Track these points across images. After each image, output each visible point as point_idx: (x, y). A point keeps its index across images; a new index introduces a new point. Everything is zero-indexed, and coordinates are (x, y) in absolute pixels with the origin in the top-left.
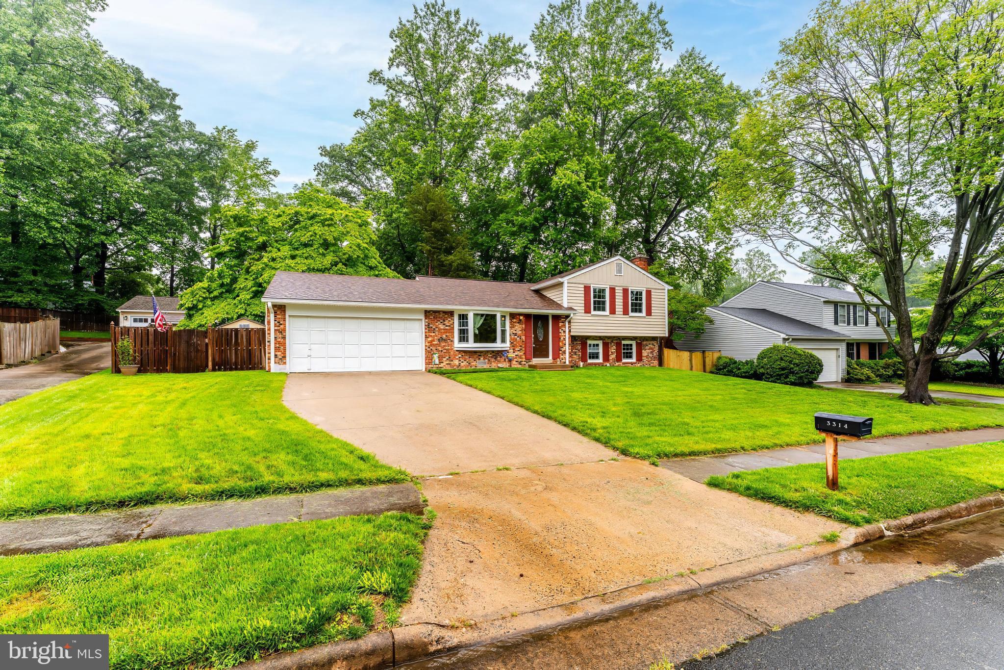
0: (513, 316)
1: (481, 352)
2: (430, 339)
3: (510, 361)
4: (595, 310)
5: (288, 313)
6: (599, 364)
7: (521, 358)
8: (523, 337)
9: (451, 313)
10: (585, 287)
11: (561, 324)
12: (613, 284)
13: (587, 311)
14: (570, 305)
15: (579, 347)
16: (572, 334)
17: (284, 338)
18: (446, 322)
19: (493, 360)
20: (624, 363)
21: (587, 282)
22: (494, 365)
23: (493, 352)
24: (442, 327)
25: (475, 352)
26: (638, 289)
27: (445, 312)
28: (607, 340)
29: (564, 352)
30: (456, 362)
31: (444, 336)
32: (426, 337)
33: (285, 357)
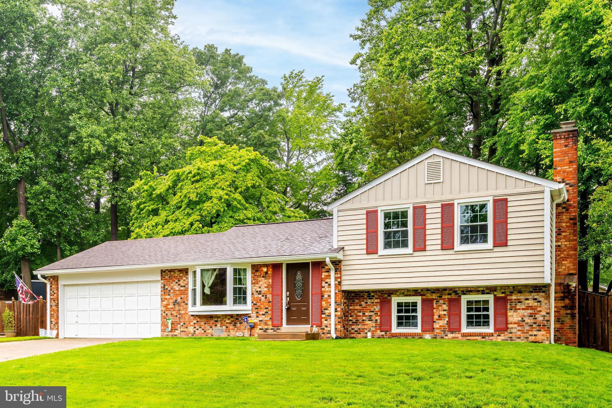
0: (256, 268)
1: (217, 317)
2: (165, 303)
3: (252, 327)
4: (387, 245)
5: (61, 282)
6: (413, 336)
7: (266, 324)
8: (269, 296)
9: (184, 271)
10: (368, 213)
11: (324, 275)
12: (420, 200)
13: (371, 249)
14: (342, 244)
15: (377, 308)
16: (344, 288)
17: (57, 305)
18: (181, 282)
19: (231, 327)
20: (464, 335)
21: (371, 204)
22: (232, 333)
23: (232, 316)
24: (177, 288)
25: (211, 317)
26: (476, 200)
27: (180, 271)
28: (429, 296)
29: (329, 316)
30: (191, 329)
31: (179, 299)
32: (162, 301)
33: (57, 323)
